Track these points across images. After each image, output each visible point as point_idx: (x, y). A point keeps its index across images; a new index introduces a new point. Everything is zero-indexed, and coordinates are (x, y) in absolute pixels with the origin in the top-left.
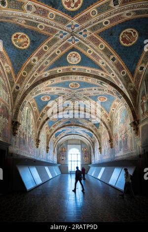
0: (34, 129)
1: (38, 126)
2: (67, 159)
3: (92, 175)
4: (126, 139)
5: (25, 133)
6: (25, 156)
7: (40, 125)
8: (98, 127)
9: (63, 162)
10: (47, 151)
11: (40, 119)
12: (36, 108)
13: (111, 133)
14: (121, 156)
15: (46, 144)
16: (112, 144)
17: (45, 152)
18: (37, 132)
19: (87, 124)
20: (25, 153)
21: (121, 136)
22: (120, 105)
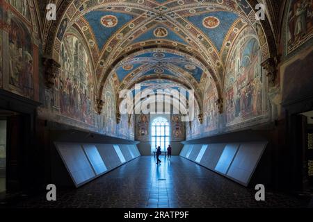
0: (91, 80)
1: (98, 76)
2: (149, 133)
3: (187, 156)
4: (250, 95)
5: (73, 86)
6: (74, 127)
7: (102, 75)
8: (198, 80)
9: (144, 138)
10: (118, 121)
11: (102, 63)
12: (93, 43)
13: (221, 87)
14: (238, 125)
15: (114, 109)
16: (222, 106)
17: (113, 122)
18: (98, 87)
19: (181, 75)
20: (76, 122)
21: (239, 91)
22: (241, 34)
